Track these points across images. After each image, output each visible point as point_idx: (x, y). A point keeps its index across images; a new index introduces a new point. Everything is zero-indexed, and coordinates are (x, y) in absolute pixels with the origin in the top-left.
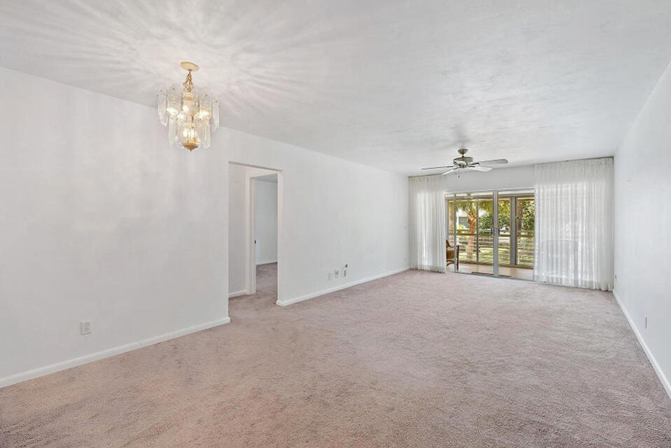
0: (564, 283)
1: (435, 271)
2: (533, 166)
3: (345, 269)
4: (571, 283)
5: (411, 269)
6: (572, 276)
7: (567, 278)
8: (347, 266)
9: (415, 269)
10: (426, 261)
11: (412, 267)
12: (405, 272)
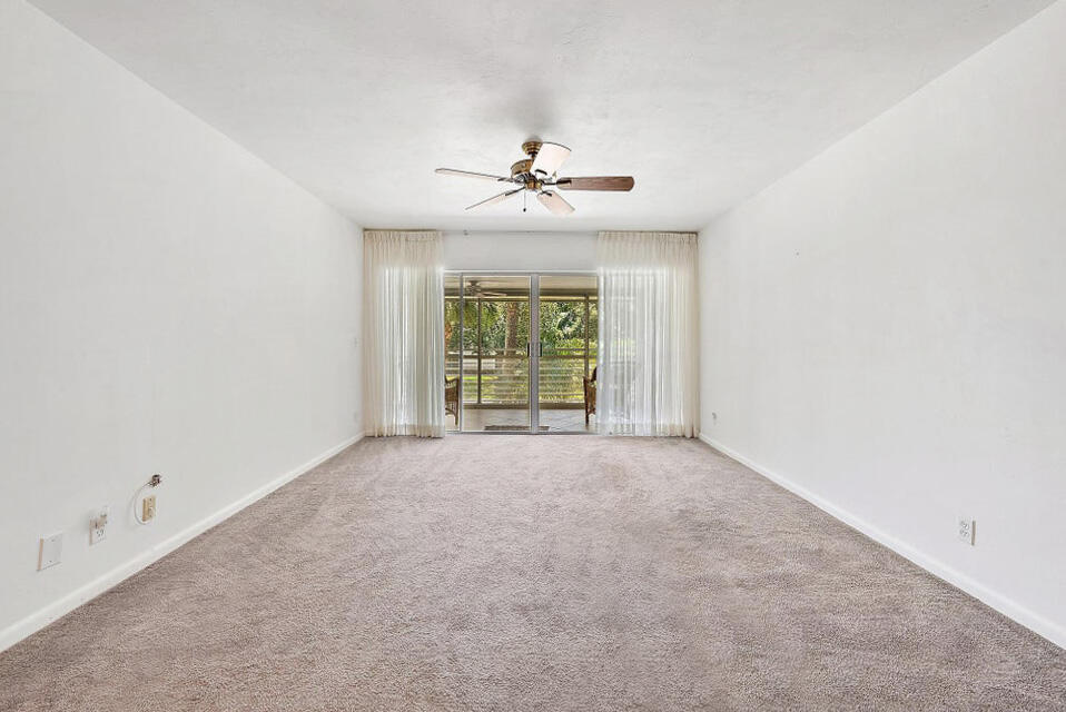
0: (638, 432)
1: (423, 435)
2: (596, 234)
3: (151, 492)
4: (648, 432)
5: (369, 438)
6: (647, 420)
7: (642, 422)
8: (156, 480)
9: (374, 439)
10: (401, 418)
11: (370, 432)
12: (357, 445)
